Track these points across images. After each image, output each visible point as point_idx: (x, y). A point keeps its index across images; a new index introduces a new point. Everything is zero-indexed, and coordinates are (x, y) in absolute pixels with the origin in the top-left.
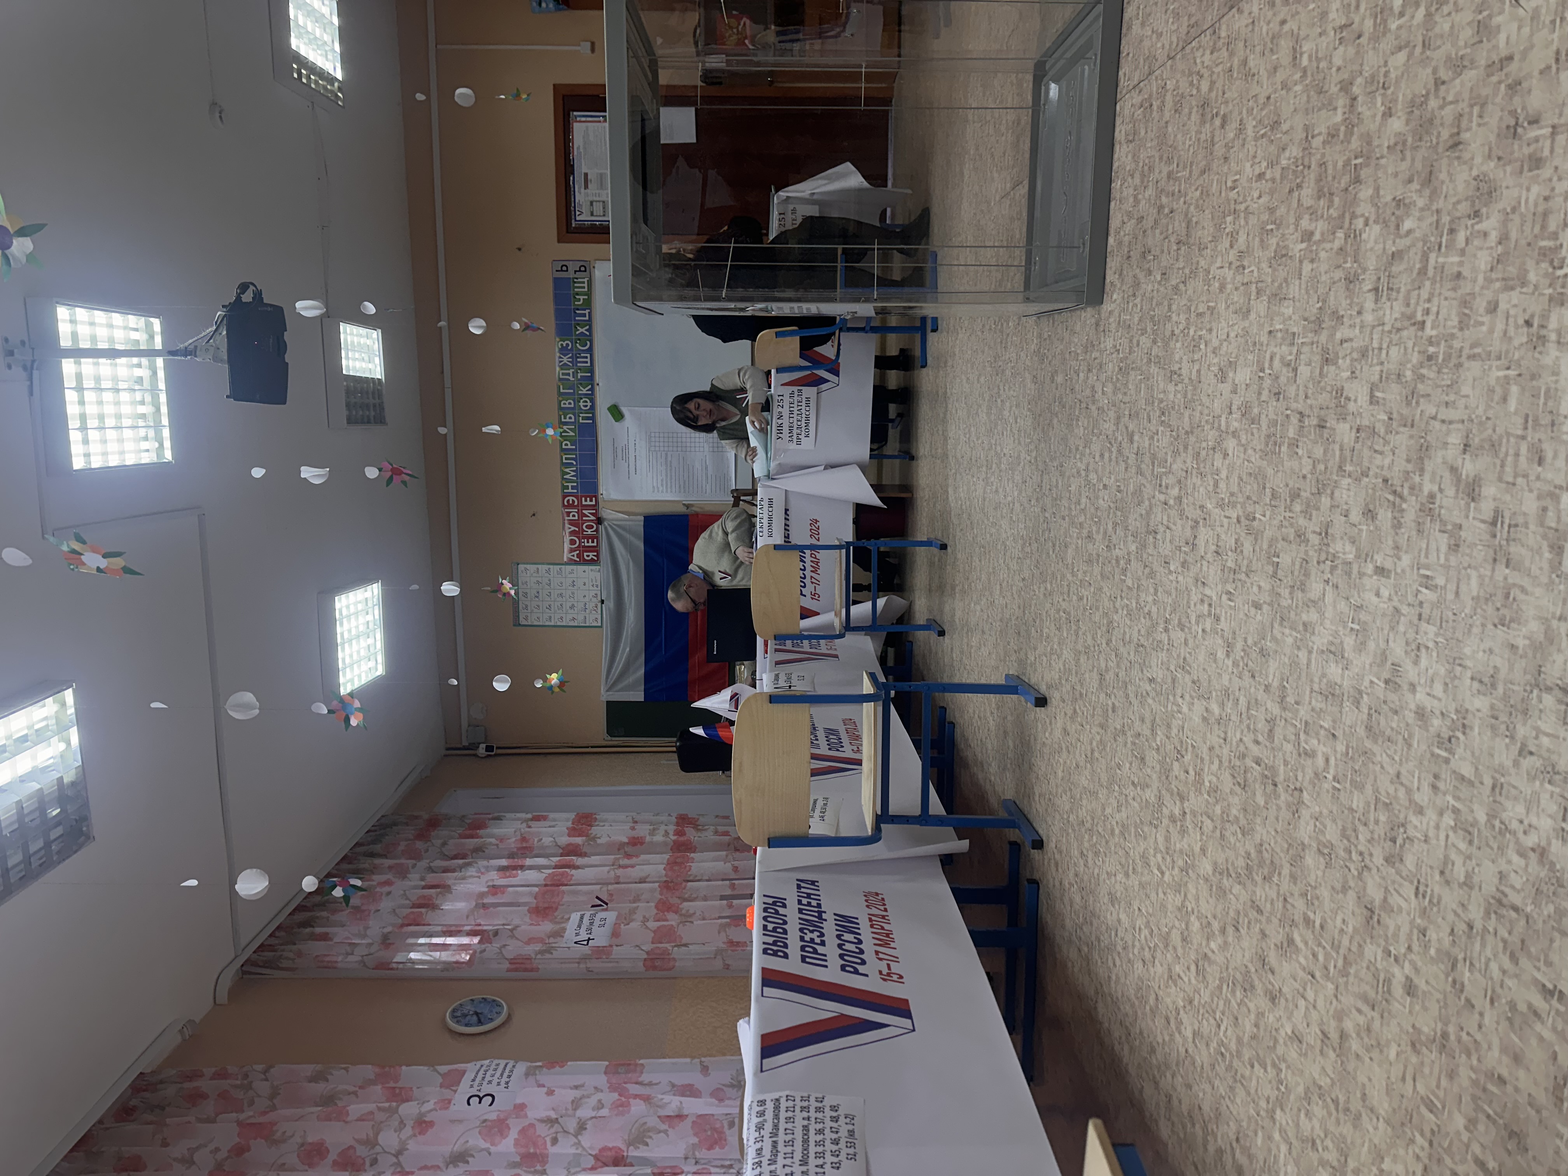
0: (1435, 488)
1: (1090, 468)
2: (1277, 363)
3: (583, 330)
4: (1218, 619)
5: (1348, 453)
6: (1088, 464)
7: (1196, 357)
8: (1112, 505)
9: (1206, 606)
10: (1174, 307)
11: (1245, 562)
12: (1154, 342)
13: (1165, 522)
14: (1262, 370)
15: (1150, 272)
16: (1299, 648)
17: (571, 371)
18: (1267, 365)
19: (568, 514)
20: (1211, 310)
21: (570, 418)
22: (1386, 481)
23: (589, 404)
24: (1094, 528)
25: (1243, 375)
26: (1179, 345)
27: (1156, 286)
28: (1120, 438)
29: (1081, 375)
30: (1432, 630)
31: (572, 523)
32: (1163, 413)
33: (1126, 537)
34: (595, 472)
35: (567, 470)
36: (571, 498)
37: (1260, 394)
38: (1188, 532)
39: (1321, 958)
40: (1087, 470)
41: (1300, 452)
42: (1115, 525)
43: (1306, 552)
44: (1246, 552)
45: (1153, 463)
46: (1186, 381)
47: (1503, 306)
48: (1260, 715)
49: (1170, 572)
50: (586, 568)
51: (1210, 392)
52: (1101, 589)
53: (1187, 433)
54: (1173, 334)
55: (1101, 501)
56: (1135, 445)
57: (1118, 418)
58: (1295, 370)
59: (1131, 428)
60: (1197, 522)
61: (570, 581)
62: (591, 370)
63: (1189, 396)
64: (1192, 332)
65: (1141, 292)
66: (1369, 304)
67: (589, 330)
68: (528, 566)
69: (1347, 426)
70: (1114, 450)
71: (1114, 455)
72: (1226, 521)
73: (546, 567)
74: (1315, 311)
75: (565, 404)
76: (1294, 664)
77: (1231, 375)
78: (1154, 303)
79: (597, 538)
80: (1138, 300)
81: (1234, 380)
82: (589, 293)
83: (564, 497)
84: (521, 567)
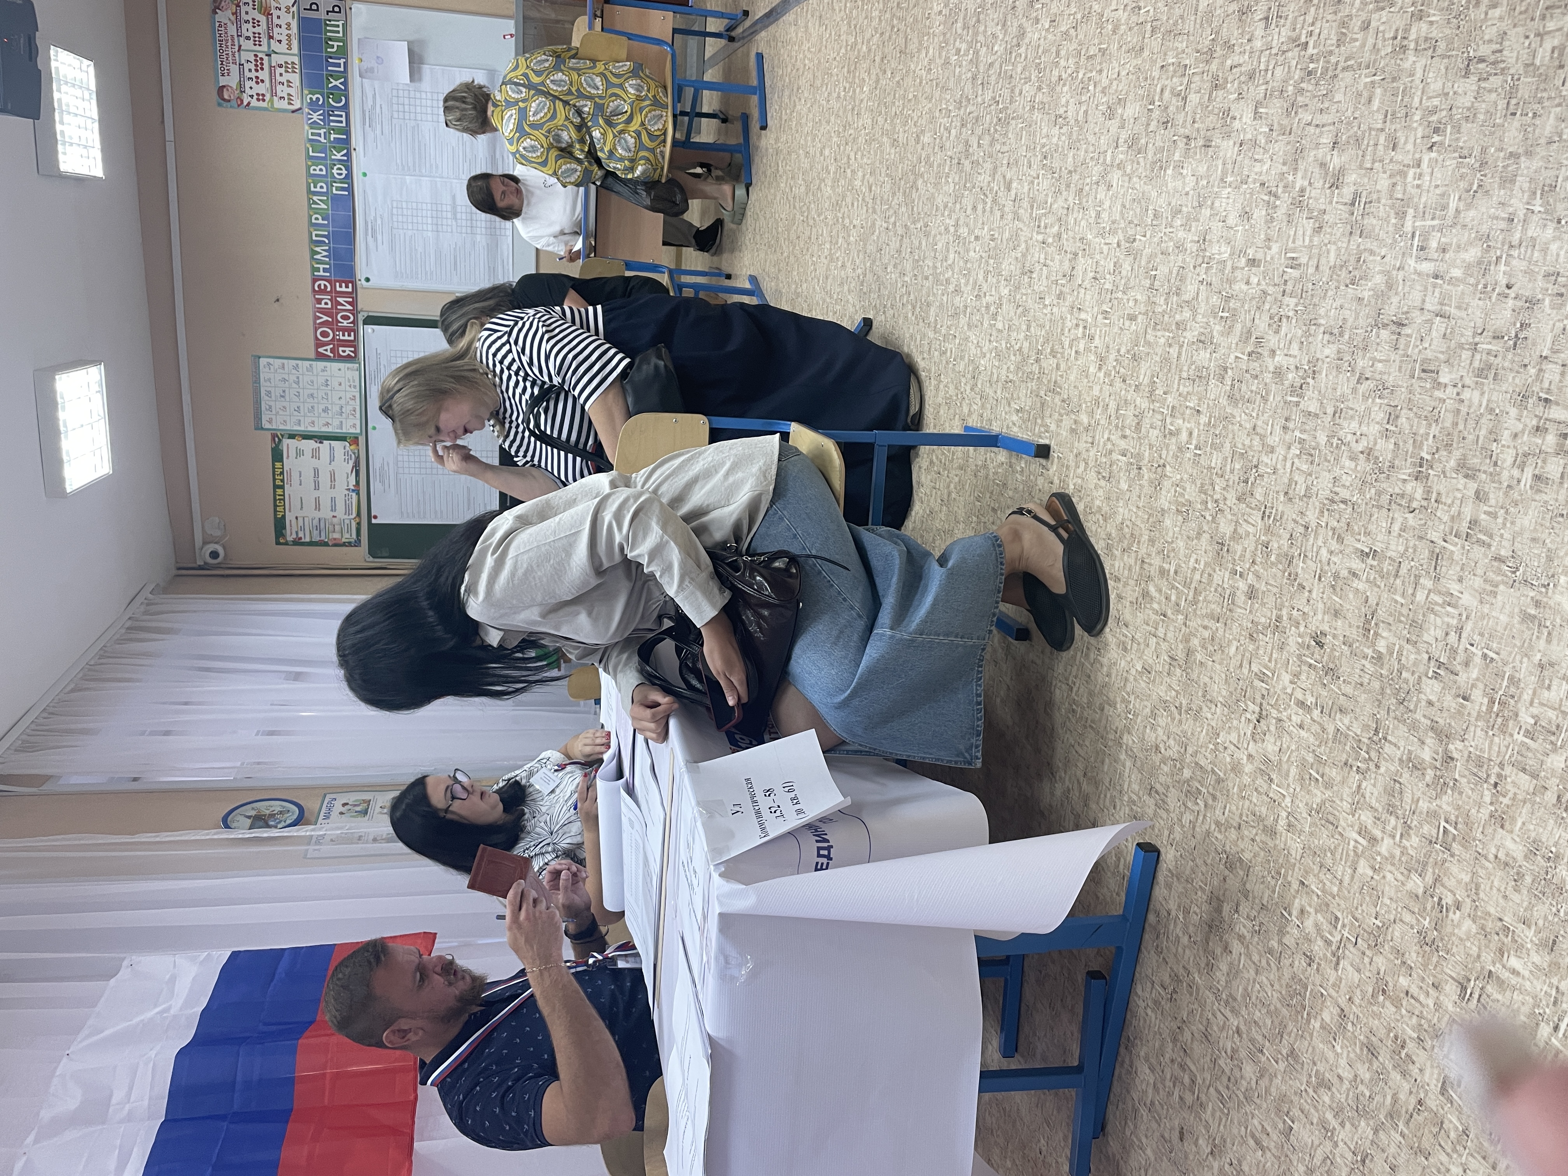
0: (1306, 183)
1: (961, 222)
2: (1167, 94)
3: (337, 83)
4: (1091, 338)
5: (1230, 167)
6: (958, 220)
7: (1084, 98)
8: (984, 255)
9: (1081, 329)
10: (1063, 53)
11: (1123, 282)
12: (1039, 88)
13: (1042, 261)
14: (1152, 103)
15: (1037, 21)
16: (1170, 346)
17: (322, 131)
18: (1157, 98)
19: (319, 301)
20: (1103, 52)
21: (321, 187)
22: (1262, 184)
23: (344, 172)
24: (963, 281)
25: (1131, 110)
26: (1065, 89)
27: (1043, 33)
28: (996, 188)
29: (953, 132)
30: (1292, 302)
31: (324, 312)
32: (1045, 157)
33: (998, 282)
34: (351, 253)
35: (318, 249)
36: (322, 283)
37: (1148, 125)
38: (1067, 265)
39: (1173, 598)
40: (957, 225)
41: (1185, 172)
42: (987, 273)
43: (1184, 261)
44: (1124, 273)
45: (1032, 207)
46: (1072, 122)
47: (1373, 24)
48: (1129, 413)
49: (1045, 306)
50: (341, 365)
51: (1097, 130)
52: (967, 339)
53: (1070, 172)
54: (1060, 78)
55: (972, 253)
56: (1013, 192)
57: (995, 168)
58: (1185, 99)
59: (1008, 176)
60: (1076, 254)
61: (321, 380)
62: (347, 131)
63: (1074, 137)
64: (1080, 75)
65: (1027, 41)
66: (1259, 32)
67: (345, 83)
68: (271, 361)
69: (1231, 143)
70: (989, 201)
71: (989, 205)
72: (1105, 248)
73: (294, 362)
74: (1207, 43)
75: (316, 170)
76: (1166, 359)
77: (1120, 111)
78: (1040, 51)
79: (354, 331)
80: (1022, 50)
81: (1122, 116)
82: (344, 40)
83: (314, 280)
84: (263, 361)
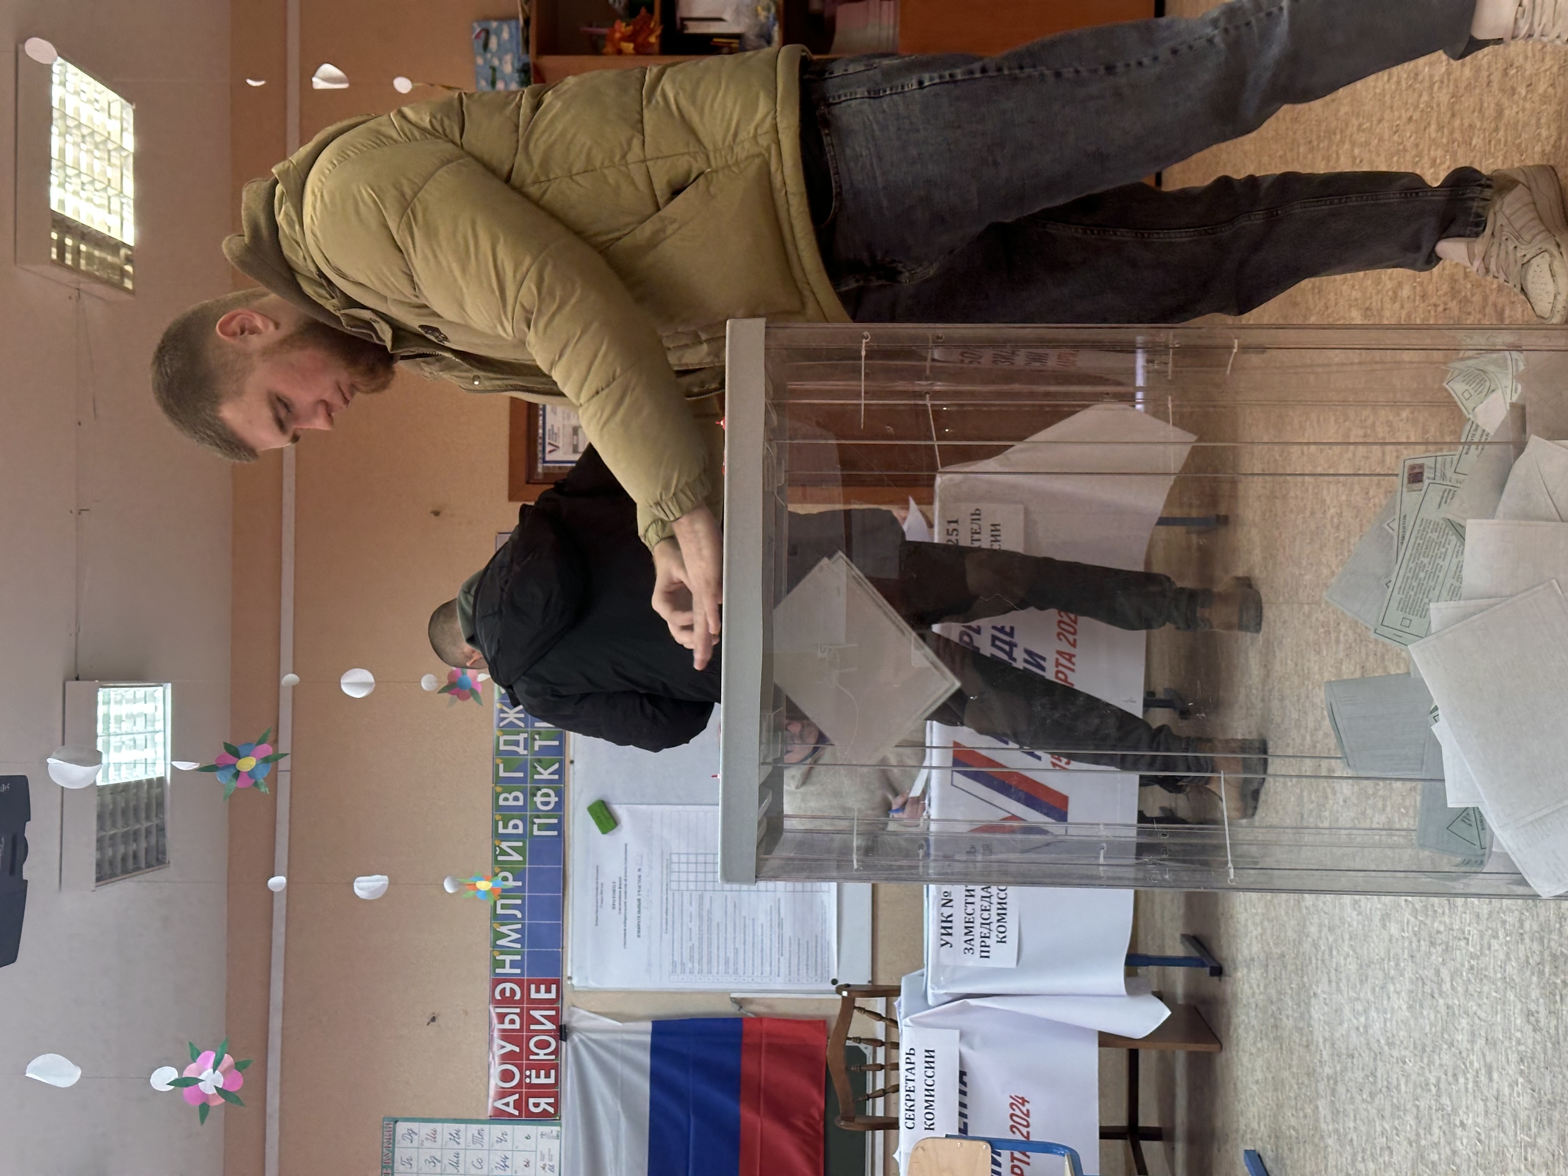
17: (521, 737)
19: (501, 1017)
21: (515, 827)
23: (554, 799)
31: (507, 1036)
34: (556, 935)
35: (504, 929)
36: (508, 986)
50: (531, 1129)
61: (496, 1158)
68: (414, 1126)
73: (451, 1127)
75: (509, 799)
79: (556, 1067)
83: (496, 982)
84: (402, 1128)
